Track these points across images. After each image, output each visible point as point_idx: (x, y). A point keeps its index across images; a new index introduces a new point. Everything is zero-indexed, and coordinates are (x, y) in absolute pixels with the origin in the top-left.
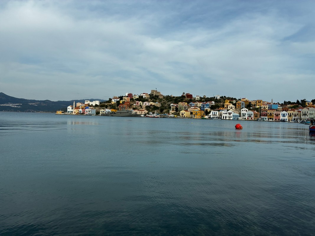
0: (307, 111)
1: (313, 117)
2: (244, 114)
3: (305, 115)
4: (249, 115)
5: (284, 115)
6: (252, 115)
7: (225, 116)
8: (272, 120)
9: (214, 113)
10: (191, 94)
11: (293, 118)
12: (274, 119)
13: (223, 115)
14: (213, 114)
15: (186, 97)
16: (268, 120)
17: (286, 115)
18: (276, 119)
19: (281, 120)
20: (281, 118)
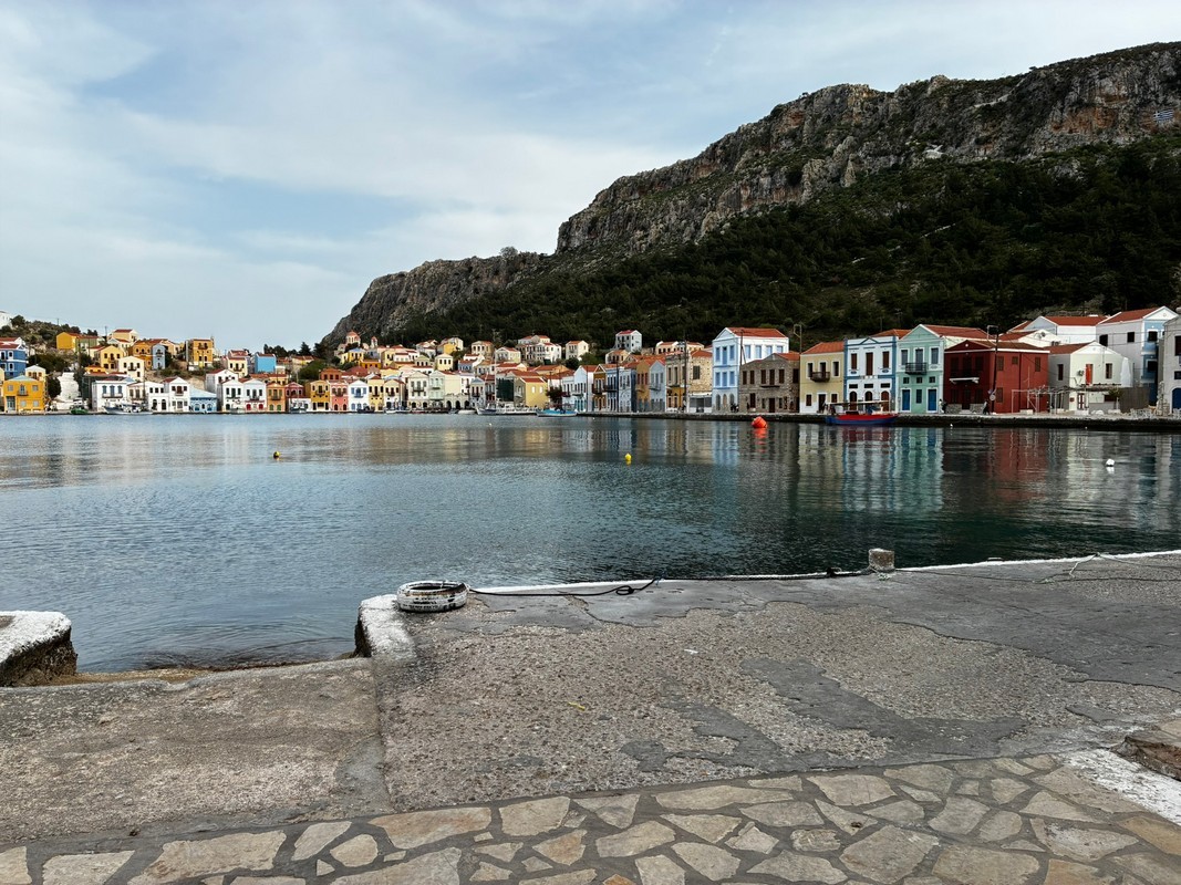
0: (425, 379)
1: (440, 398)
2: (234, 390)
3: (419, 391)
4: (251, 394)
5: (358, 393)
6: (261, 394)
7: (158, 402)
8: (323, 410)
9: (108, 390)
11: (386, 401)
12: (331, 406)
13: (151, 397)
16: (315, 408)
17: (365, 392)
18: (336, 407)
19: (350, 408)
20: (351, 400)
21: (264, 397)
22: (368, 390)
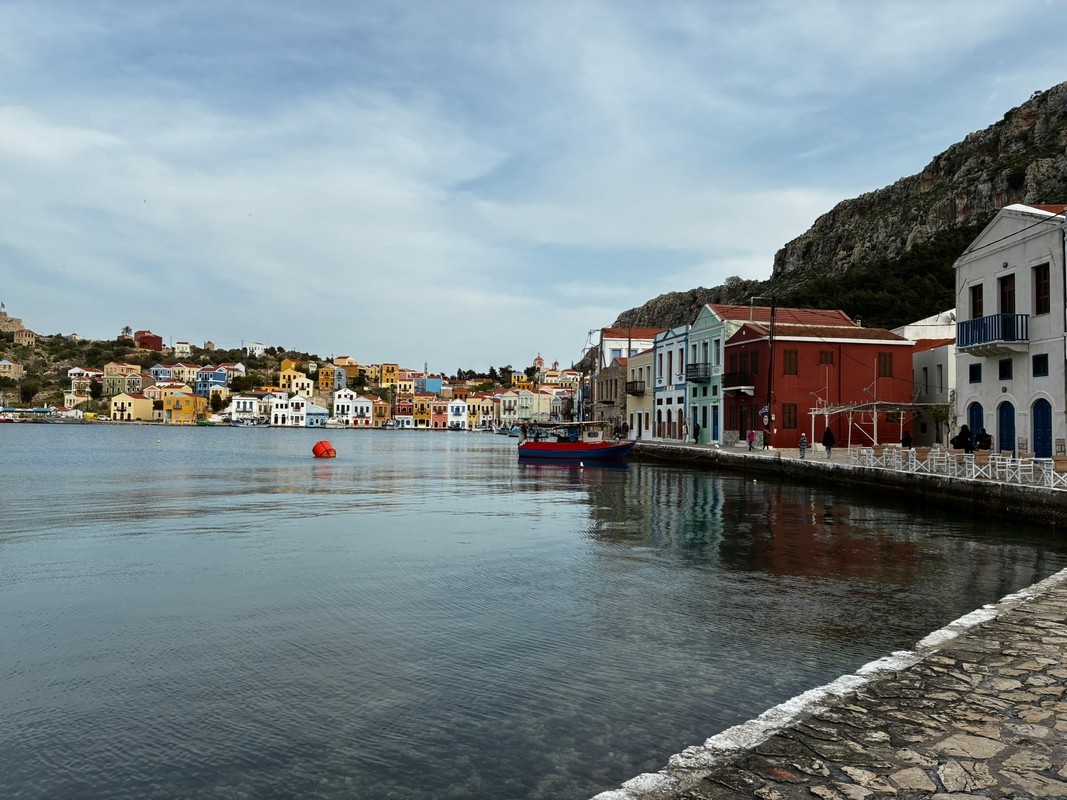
0: (516, 398)
1: (528, 416)
2: (343, 406)
3: (510, 409)
4: (359, 411)
5: (457, 412)
6: (367, 411)
7: (280, 416)
8: (424, 426)
9: (242, 405)
10: (155, 332)
11: (482, 419)
12: (431, 423)
13: (274, 411)
14: (238, 407)
15: (137, 343)
16: (416, 425)
17: (463, 411)
18: (436, 423)
19: (449, 424)
20: (451, 419)
21: (369, 414)
22: (466, 408)
